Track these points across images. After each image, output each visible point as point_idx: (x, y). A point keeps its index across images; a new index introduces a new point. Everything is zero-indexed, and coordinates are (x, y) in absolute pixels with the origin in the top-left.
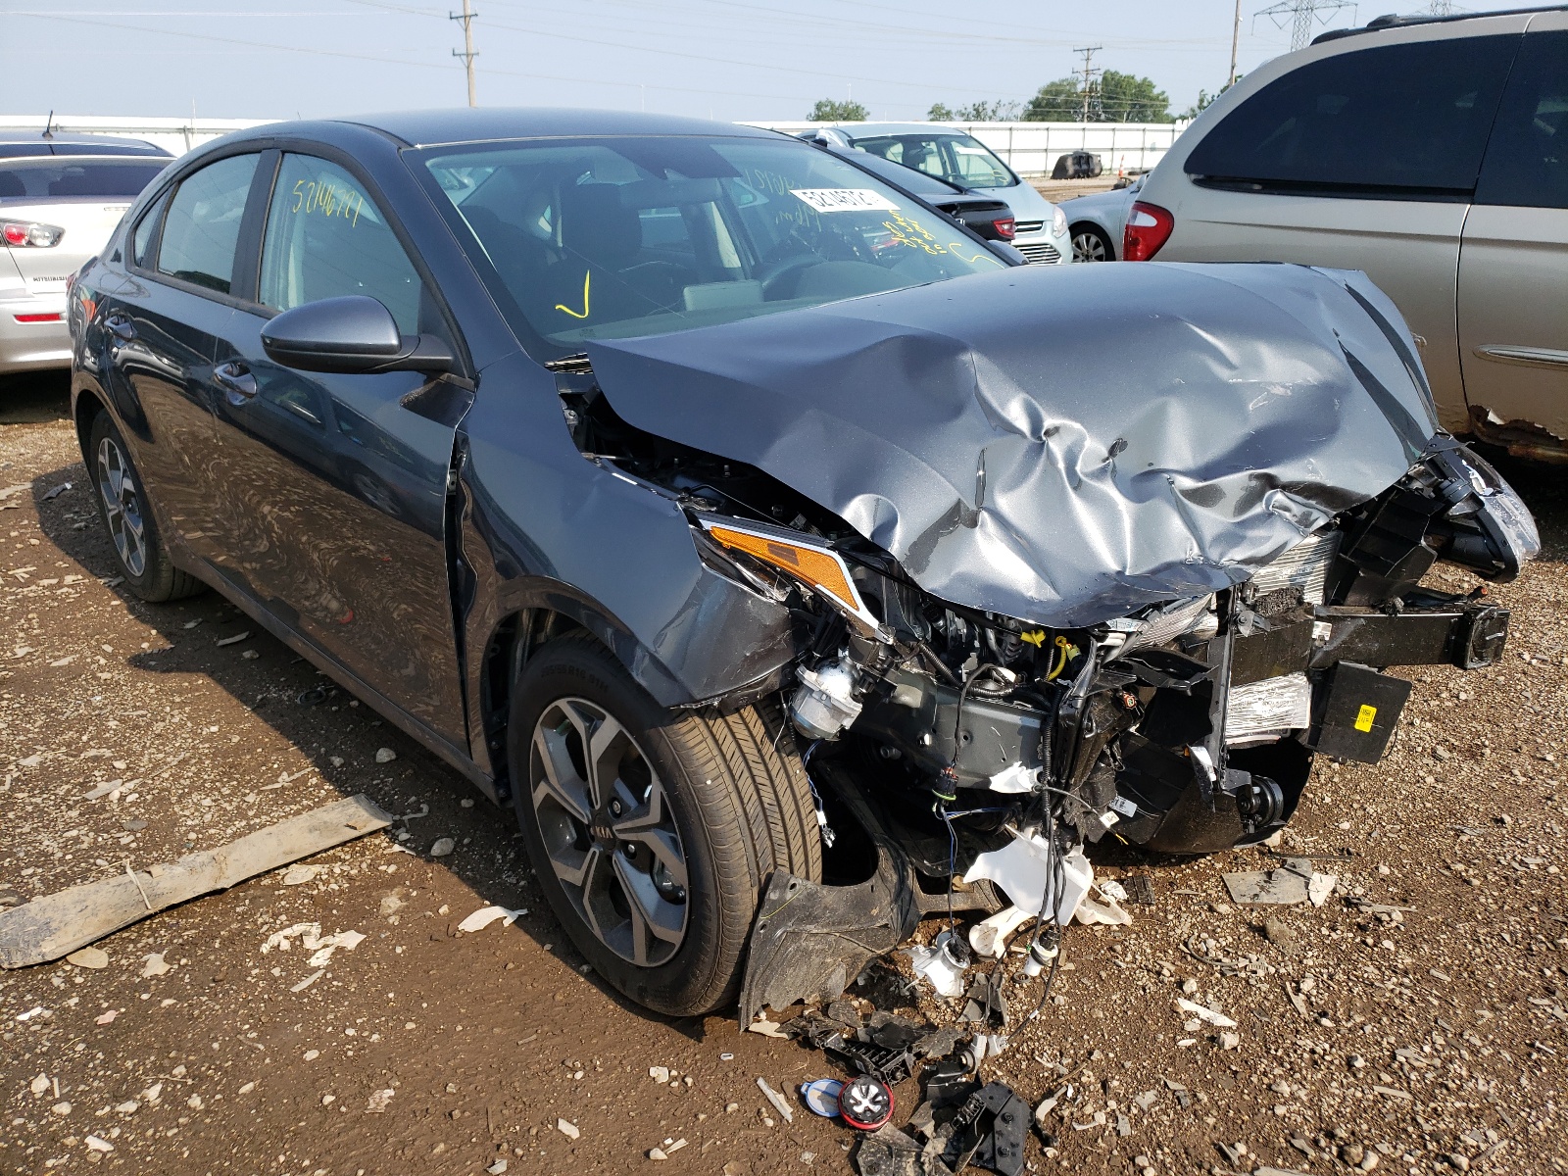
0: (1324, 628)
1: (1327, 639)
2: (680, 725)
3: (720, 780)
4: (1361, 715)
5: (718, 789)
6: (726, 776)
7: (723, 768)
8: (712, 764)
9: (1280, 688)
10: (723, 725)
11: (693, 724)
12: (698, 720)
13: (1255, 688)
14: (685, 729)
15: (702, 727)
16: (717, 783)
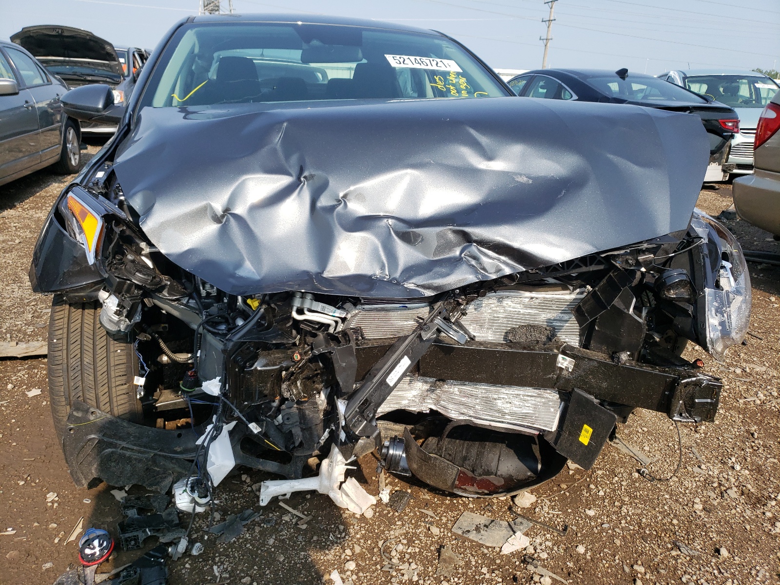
0: (570, 363)
1: (570, 370)
2: (58, 307)
3: (61, 341)
4: (583, 432)
5: (58, 346)
6: (65, 341)
7: (65, 335)
8: (60, 332)
9: (524, 395)
10: (81, 313)
11: (64, 308)
12: (67, 306)
13: (503, 390)
14: (57, 310)
15: (67, 312)
16: (59, 342)
